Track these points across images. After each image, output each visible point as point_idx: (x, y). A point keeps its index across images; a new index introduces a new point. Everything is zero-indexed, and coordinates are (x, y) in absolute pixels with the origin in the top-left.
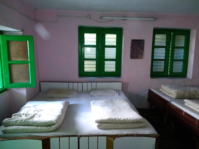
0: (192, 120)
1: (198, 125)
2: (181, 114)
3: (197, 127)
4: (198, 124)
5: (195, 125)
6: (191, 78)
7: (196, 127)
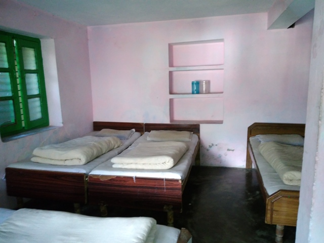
0: (154, 184)
1: (167, 187)
2: (127, 183)
3: (167, 189)
4: (168, 185)
5: (163, 188)
6: (62, 125)
7: (165, 191)
